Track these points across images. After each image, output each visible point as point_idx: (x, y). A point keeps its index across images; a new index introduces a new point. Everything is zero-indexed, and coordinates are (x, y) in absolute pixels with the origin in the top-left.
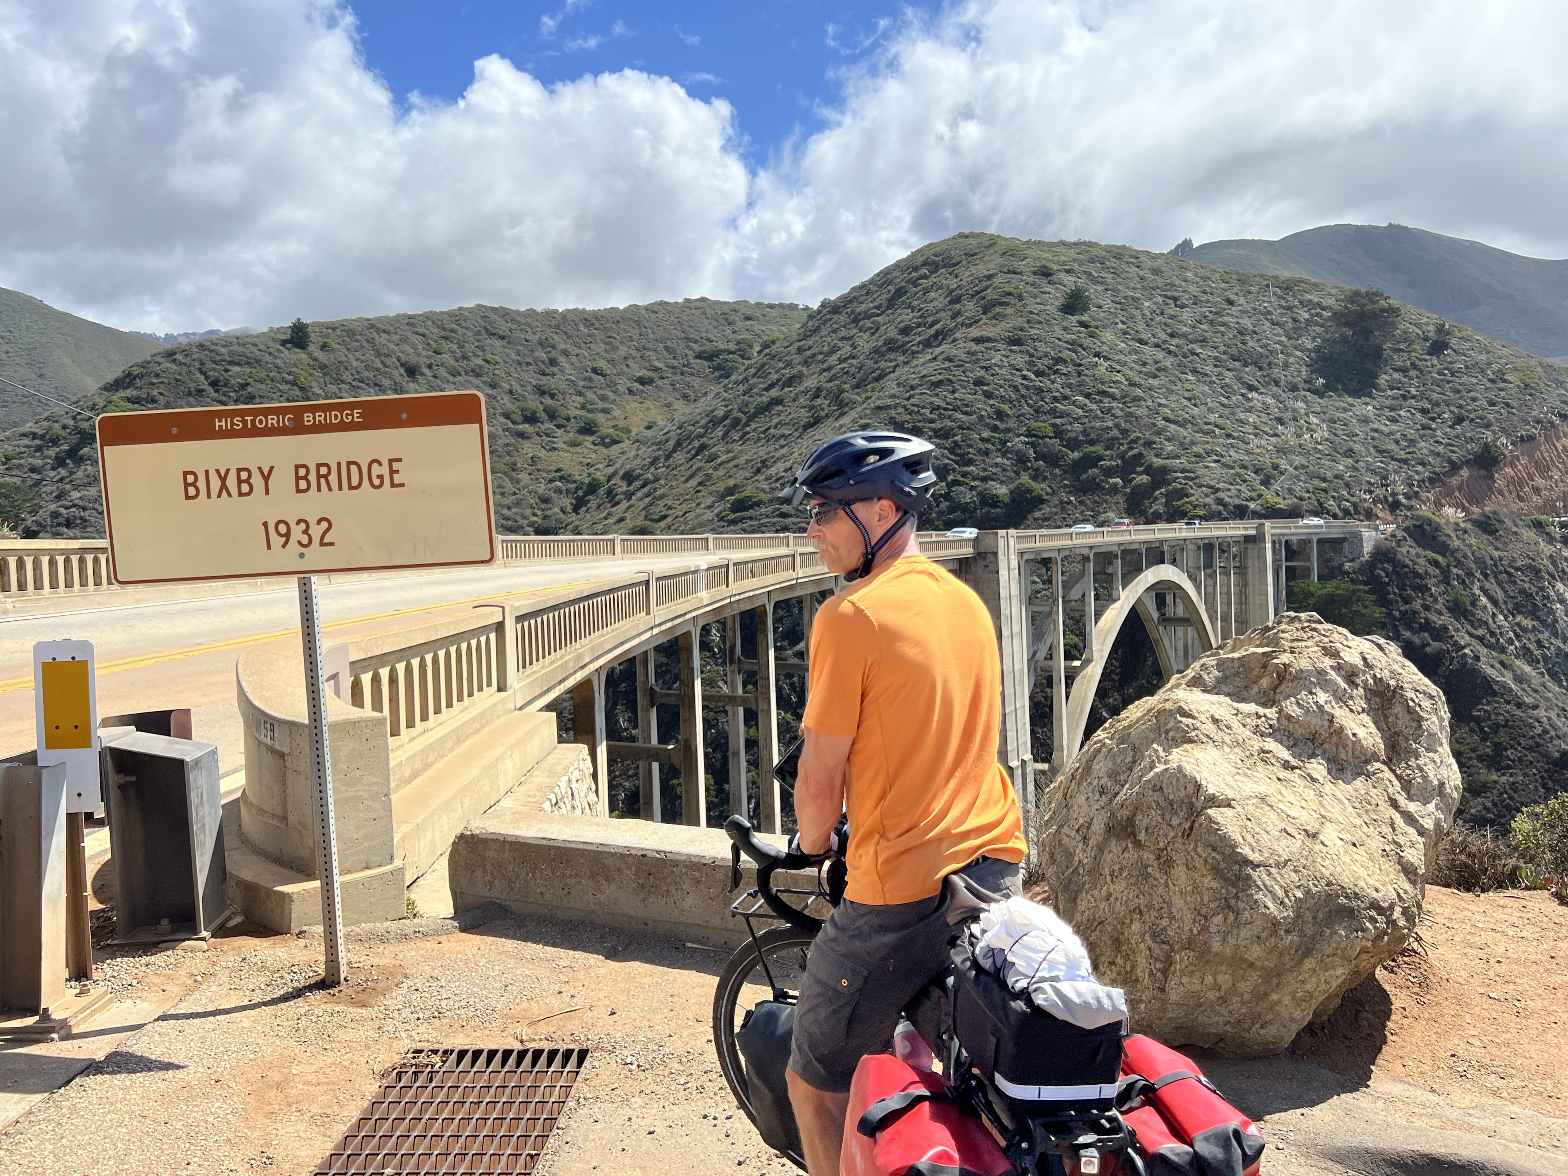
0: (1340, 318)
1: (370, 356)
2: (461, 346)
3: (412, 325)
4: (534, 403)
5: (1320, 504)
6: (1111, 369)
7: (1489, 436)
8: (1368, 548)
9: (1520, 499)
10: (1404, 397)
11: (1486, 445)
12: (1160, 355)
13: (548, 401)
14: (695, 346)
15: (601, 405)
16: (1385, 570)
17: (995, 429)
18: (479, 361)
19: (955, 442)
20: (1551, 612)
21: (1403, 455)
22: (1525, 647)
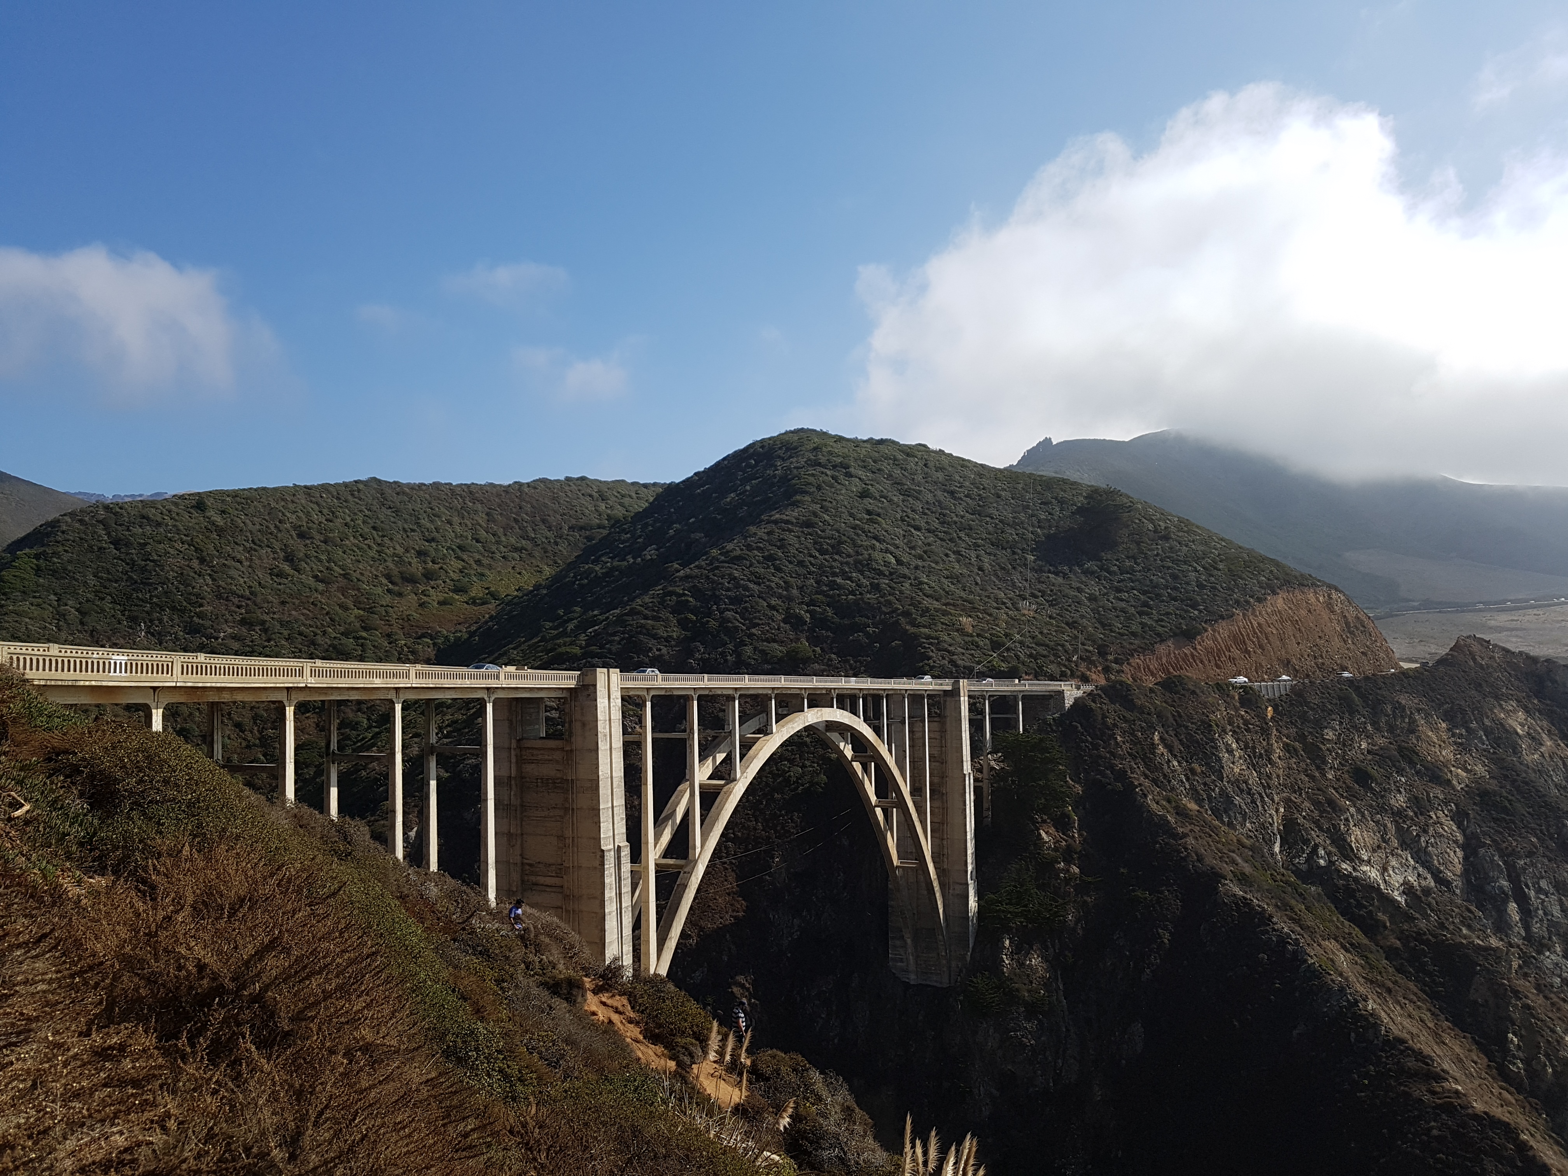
0: (1080, 510)
3: (309, 494)
4: (415, 566)
5: (1039, 667)
6: (887, 550)
7: (1195, 613)
8: (1068, 703)
9: (1218, 667)
10: (1130, 580)
12: (930, 540)
13: (428, 565)
14: (569, 519)
15: (478, 569)
16: (1081, 722)
19: (746, 608)
20: (1219, 760)
22: (1193, 788)
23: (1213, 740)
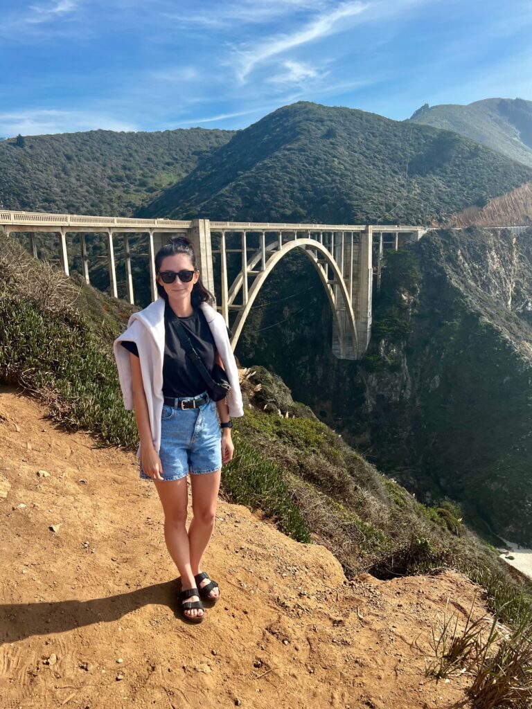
0: (435, 141)
1: (52, 151)
2: (91, 148)
3: (70, 138)
4: (121, 173)
5: (408, 219)
6: (339, 163)
7: (485, 194)
8: (420, 236)
9: (493, 219)
10: (455, 177)
11: (482, 198)
12: (361, 157)
13: (128, 172)
14: (192, 149)
15: (151, 174)
16: (424, 245)
17: (289, 187)
18: (98, 155)
19: (273, 192)
20: (487, 262)
21: (448, 200)
22: (473, 275)
23: (485, 254)
